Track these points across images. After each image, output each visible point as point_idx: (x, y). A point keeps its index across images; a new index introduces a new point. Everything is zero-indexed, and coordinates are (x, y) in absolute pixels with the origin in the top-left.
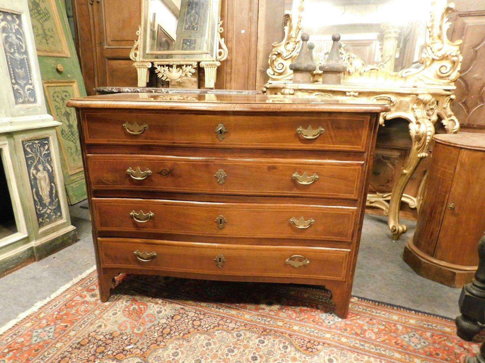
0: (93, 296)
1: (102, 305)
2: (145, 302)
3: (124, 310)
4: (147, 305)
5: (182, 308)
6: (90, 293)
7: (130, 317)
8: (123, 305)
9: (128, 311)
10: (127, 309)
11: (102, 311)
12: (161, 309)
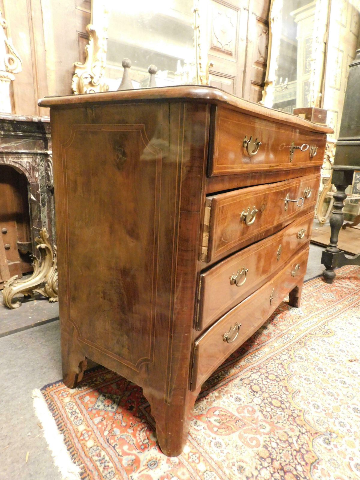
0: (153, 464)
1: (187, 457)
2: (209, 408)
3: (216, 433)
4: (219, 408)
5: (241, 380)
6: (142, 468)
7: (234, 429)
8: (203, 430)
9: (219, 428)
10: (215, 429)
11: (202, 459)
12: (234, 397)
